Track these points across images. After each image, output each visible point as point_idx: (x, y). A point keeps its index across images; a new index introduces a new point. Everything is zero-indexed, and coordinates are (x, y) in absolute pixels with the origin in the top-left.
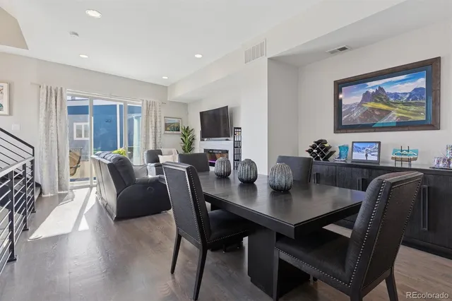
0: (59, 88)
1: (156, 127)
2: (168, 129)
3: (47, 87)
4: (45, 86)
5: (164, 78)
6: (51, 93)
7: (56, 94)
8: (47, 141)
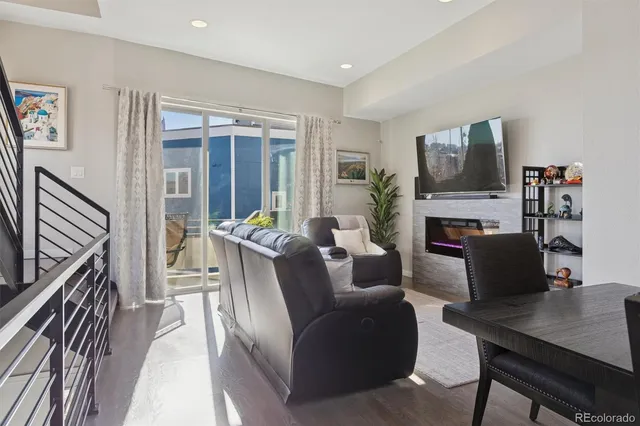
0: (152, 95)
1: (322, 171)
2: (344, 174)
3: (131, 93)
4: (128, 93)
5: (343, 66)
6: (138, 104)
7: (146, 106)
8: (128, 199)
